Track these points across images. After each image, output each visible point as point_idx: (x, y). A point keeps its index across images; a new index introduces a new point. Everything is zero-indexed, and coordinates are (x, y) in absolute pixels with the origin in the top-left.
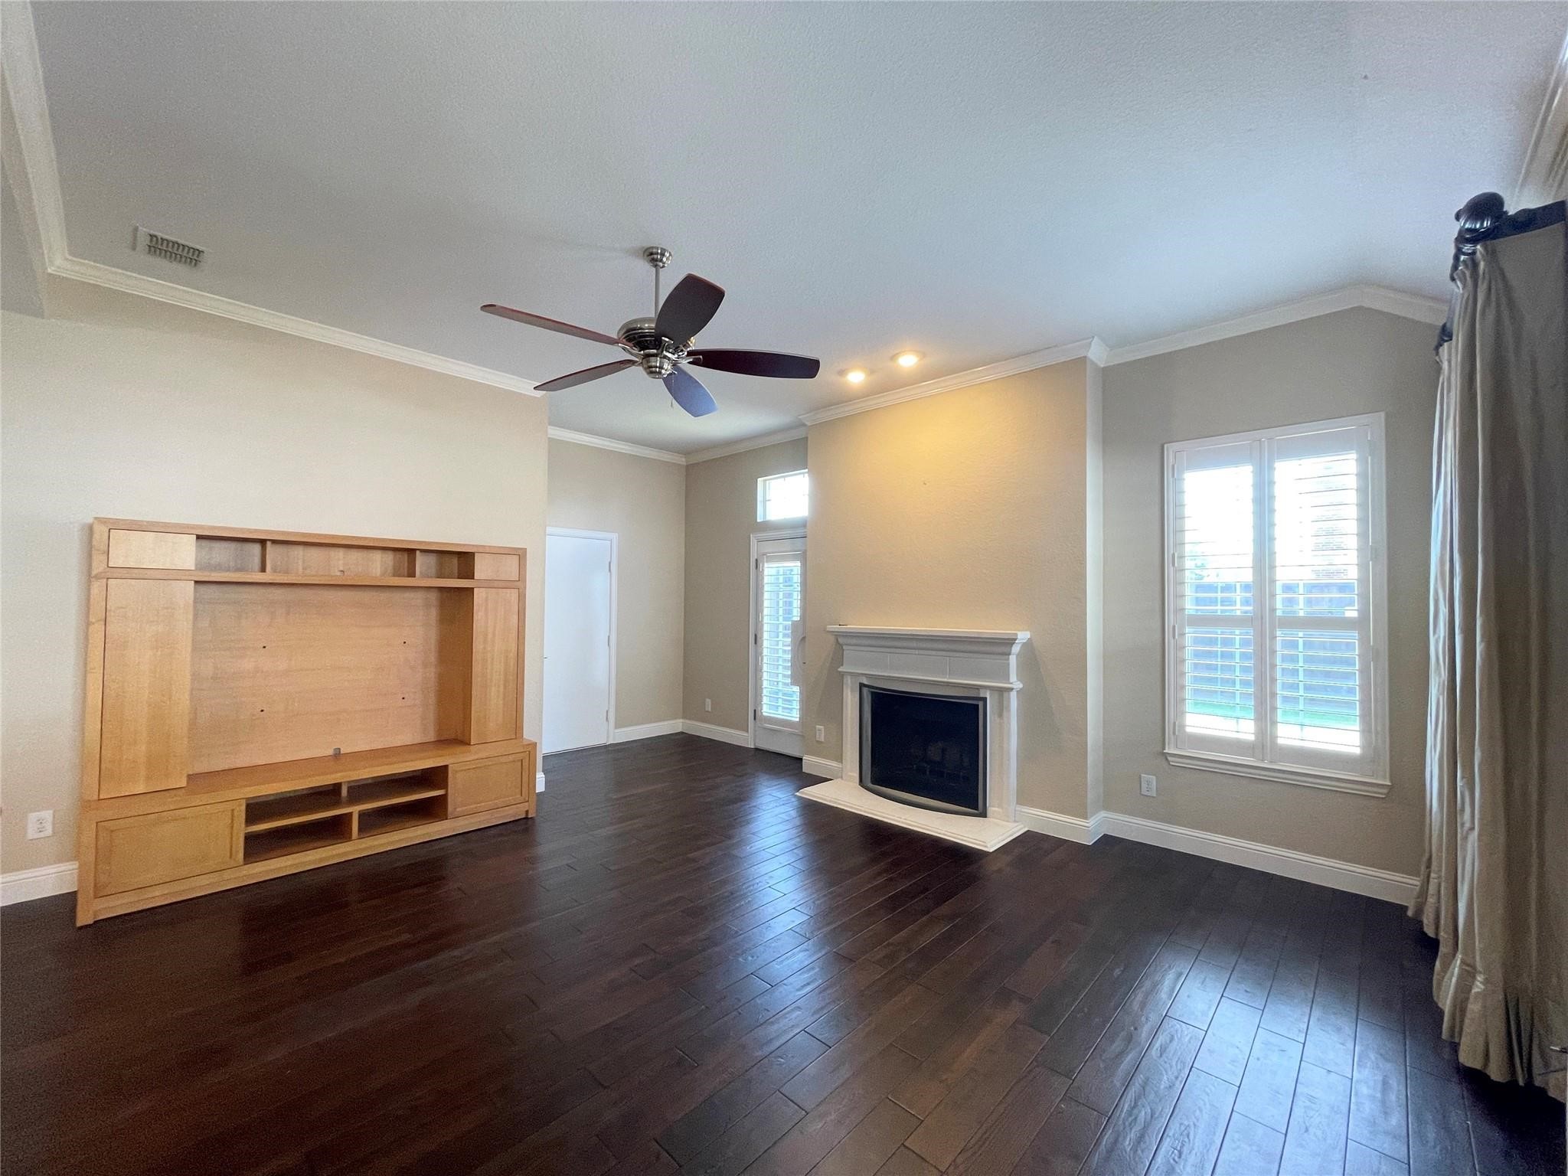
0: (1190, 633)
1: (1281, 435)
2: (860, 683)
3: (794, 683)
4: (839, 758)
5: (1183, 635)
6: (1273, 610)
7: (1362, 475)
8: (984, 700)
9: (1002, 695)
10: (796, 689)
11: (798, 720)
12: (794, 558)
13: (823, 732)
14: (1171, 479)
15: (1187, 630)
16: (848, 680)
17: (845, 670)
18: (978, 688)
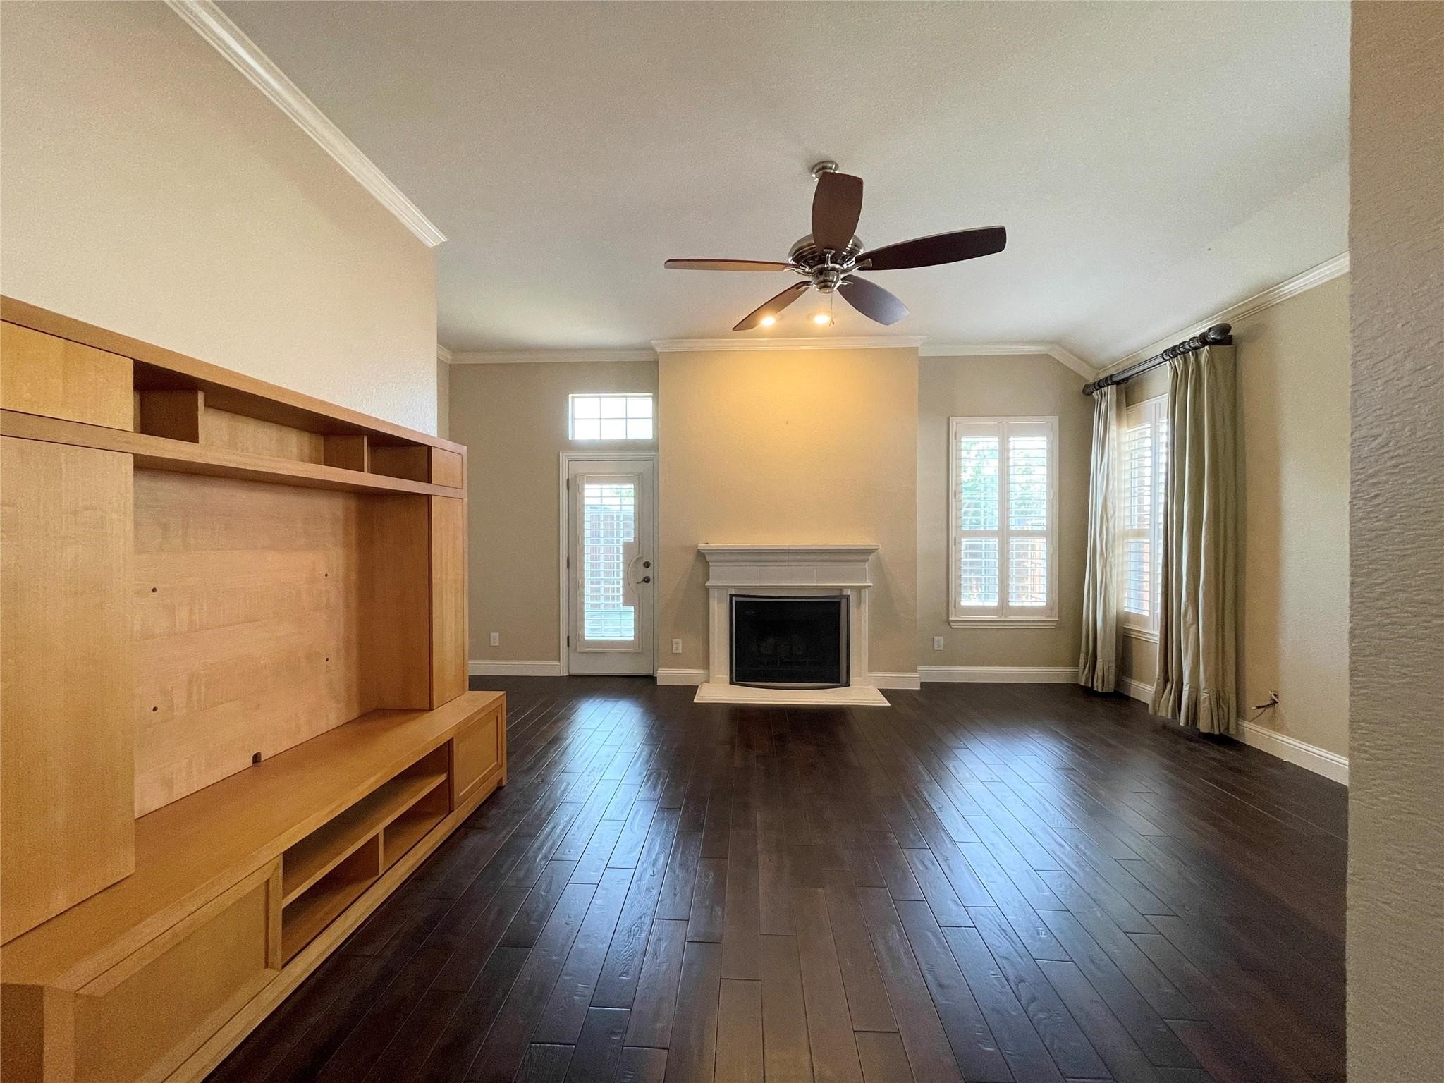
0: (965, 542)
1: (1014, 421)
2: (730, 595)
3: (626, 603)
4: (706, 664)
5: (960, 543)
6: (1008, 526)
7: (1050, 450)
8: (848, 598)
9: (860, 593)
10: (632, 609)
11: (633, 638)
12: (628, 480)
13: (681, 645)
14: (954, 441)
15: (963, 540)
16: (714, 594)
17: (711, 585)
18: (841, 589)
